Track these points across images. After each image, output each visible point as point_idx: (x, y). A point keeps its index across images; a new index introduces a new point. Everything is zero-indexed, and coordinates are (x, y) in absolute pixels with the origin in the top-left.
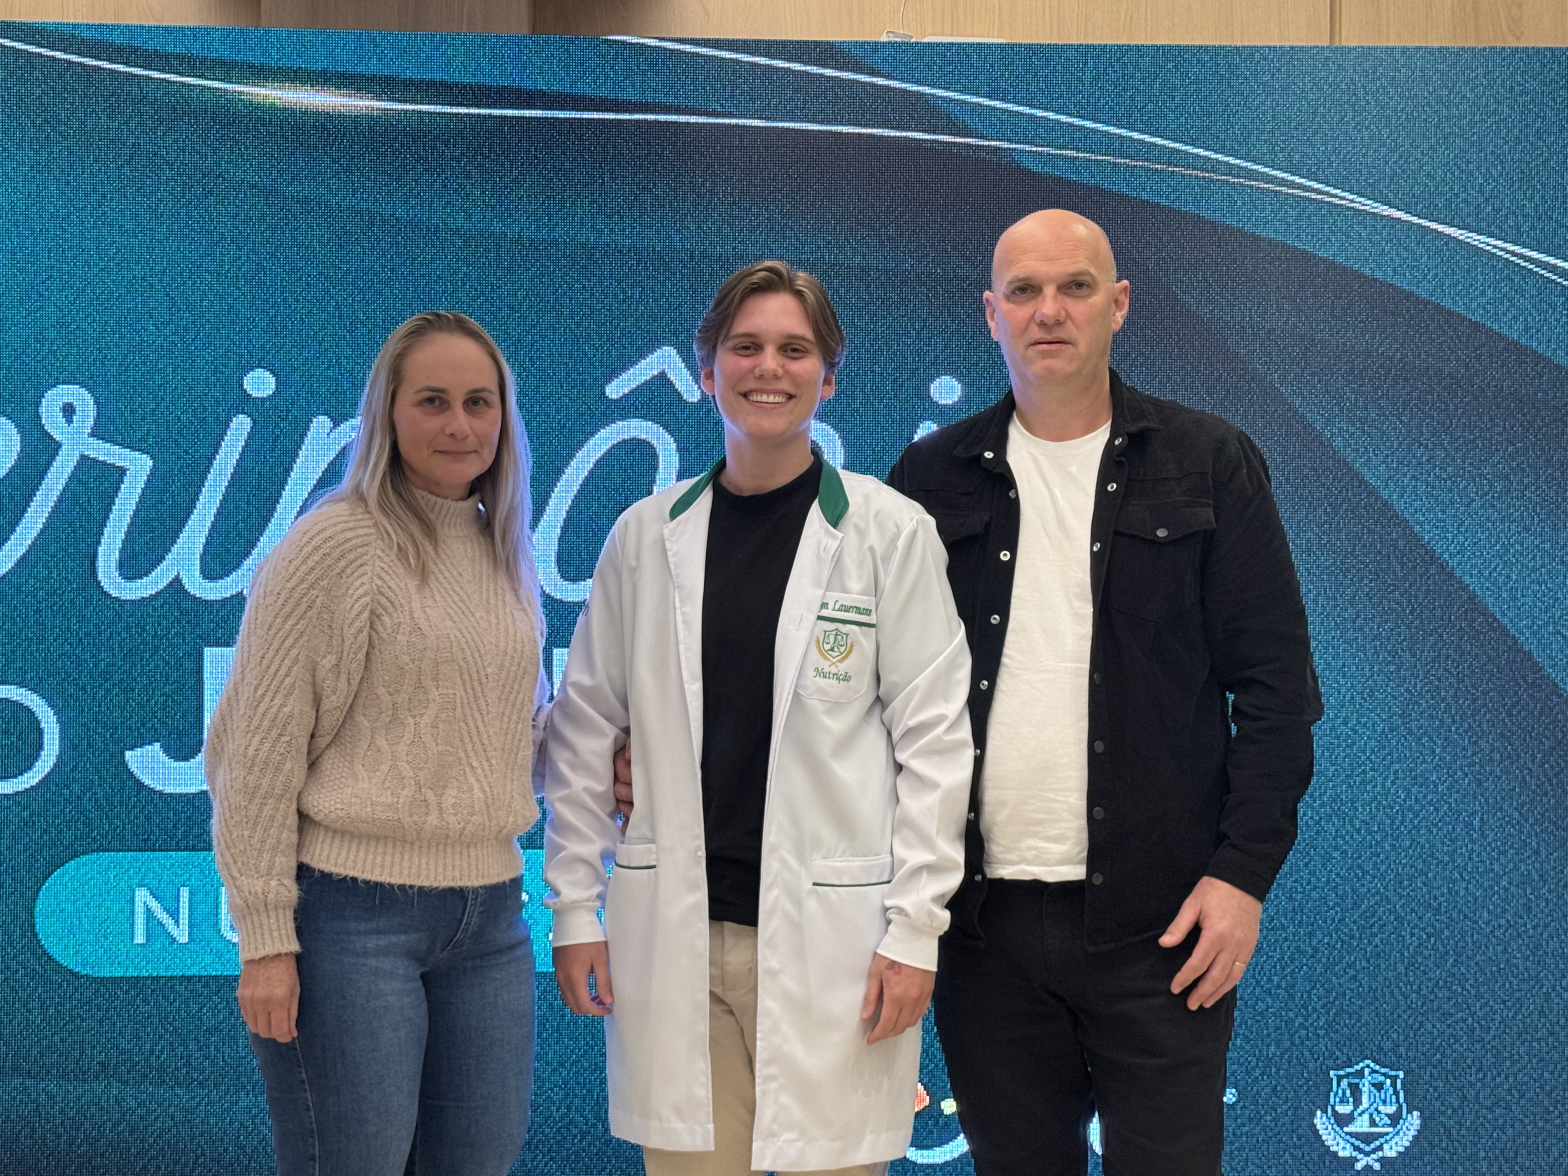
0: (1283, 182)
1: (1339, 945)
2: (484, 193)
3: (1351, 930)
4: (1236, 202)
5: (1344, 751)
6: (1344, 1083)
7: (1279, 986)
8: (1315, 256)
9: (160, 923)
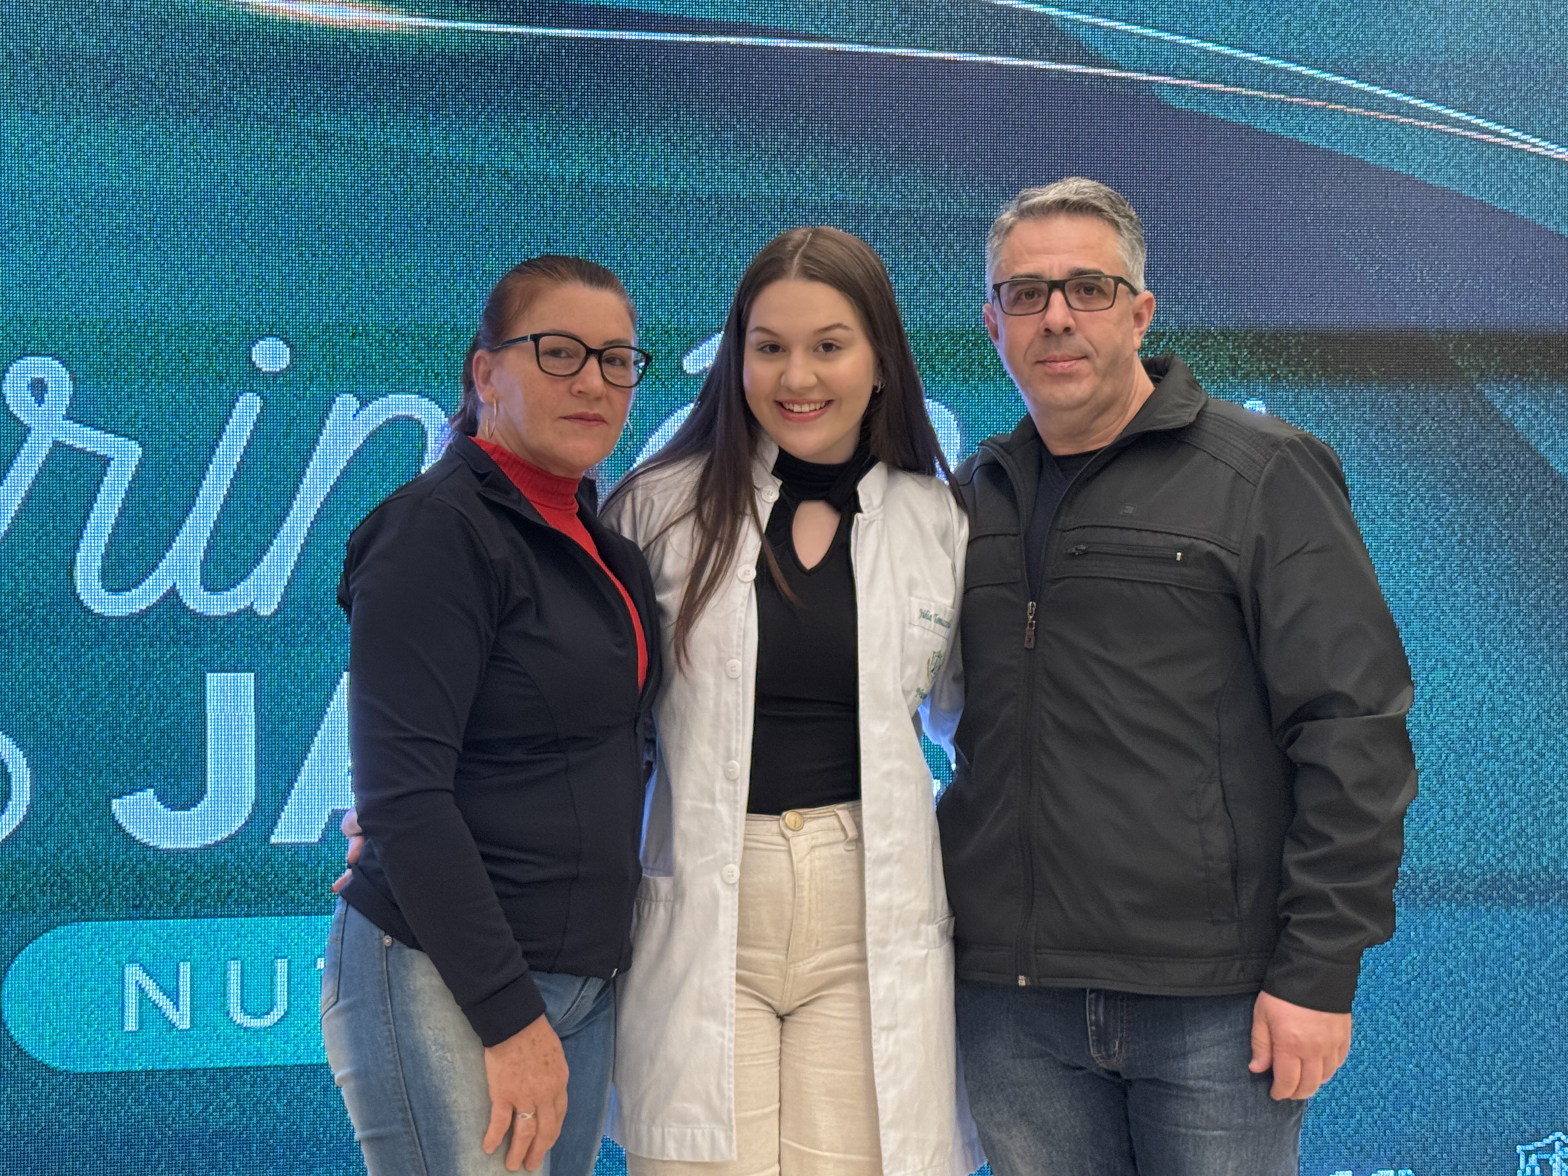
0: (1457, 123)
1: (1525, 1002)
2: (537, 128)
3: (1539, 984)
4: (1405, 146)
5: (1529, 778)
6: (1533, 1158)
7: (1459, 1051)
8: (1494, 209)
9: (156, 1006)
